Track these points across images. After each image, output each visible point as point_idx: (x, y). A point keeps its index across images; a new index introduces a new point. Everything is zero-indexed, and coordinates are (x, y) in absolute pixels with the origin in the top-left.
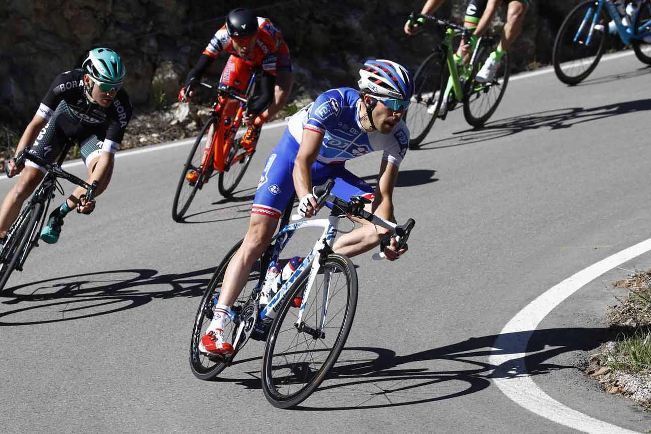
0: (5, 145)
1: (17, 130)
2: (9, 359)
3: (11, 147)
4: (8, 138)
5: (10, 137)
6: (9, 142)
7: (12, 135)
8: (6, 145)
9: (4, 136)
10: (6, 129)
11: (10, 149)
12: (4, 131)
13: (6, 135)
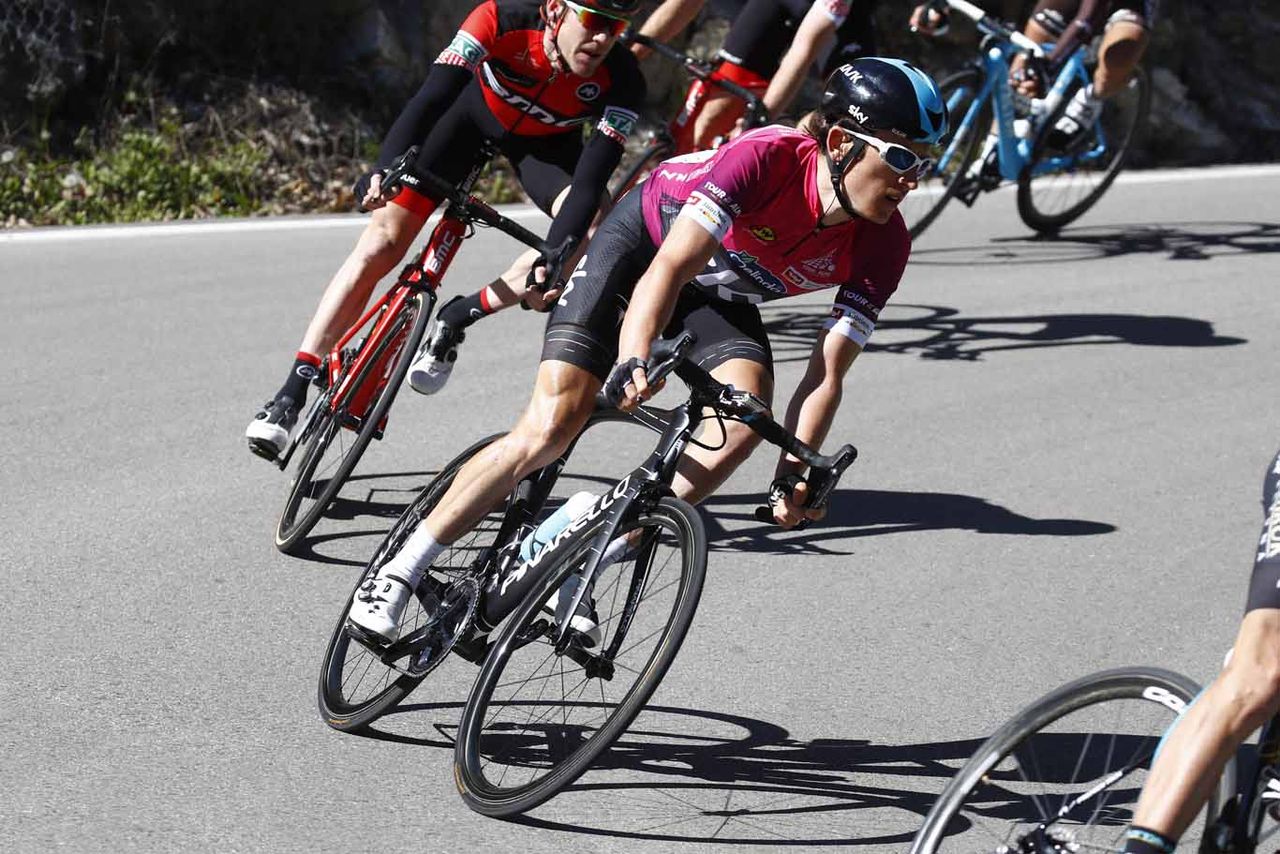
0: (346, 154)
1: (379, 127)
2: (298, 616)
3: (360, 161)
4: (357, 140)
5: (361, 138)
6: (357, 151)
7: (365, 134)
8: (351, 155)
9: (349, 134)
10: (356, 120)
11: (357, 165)
12: (351, 123)
13: (353, 132)
